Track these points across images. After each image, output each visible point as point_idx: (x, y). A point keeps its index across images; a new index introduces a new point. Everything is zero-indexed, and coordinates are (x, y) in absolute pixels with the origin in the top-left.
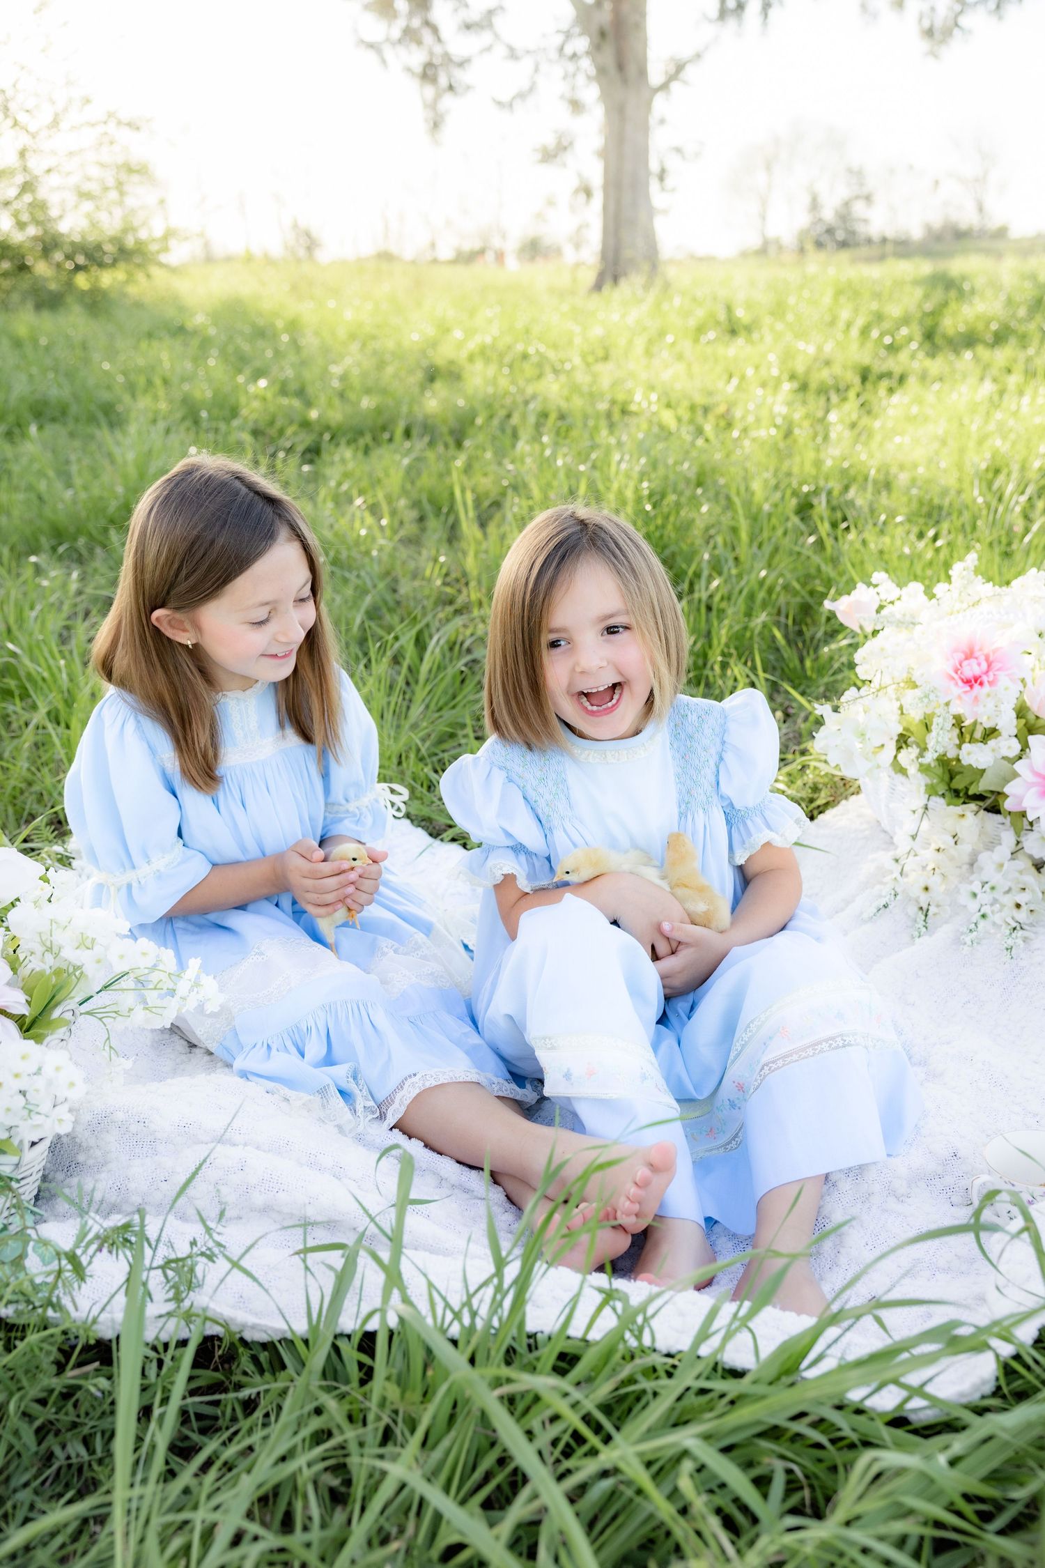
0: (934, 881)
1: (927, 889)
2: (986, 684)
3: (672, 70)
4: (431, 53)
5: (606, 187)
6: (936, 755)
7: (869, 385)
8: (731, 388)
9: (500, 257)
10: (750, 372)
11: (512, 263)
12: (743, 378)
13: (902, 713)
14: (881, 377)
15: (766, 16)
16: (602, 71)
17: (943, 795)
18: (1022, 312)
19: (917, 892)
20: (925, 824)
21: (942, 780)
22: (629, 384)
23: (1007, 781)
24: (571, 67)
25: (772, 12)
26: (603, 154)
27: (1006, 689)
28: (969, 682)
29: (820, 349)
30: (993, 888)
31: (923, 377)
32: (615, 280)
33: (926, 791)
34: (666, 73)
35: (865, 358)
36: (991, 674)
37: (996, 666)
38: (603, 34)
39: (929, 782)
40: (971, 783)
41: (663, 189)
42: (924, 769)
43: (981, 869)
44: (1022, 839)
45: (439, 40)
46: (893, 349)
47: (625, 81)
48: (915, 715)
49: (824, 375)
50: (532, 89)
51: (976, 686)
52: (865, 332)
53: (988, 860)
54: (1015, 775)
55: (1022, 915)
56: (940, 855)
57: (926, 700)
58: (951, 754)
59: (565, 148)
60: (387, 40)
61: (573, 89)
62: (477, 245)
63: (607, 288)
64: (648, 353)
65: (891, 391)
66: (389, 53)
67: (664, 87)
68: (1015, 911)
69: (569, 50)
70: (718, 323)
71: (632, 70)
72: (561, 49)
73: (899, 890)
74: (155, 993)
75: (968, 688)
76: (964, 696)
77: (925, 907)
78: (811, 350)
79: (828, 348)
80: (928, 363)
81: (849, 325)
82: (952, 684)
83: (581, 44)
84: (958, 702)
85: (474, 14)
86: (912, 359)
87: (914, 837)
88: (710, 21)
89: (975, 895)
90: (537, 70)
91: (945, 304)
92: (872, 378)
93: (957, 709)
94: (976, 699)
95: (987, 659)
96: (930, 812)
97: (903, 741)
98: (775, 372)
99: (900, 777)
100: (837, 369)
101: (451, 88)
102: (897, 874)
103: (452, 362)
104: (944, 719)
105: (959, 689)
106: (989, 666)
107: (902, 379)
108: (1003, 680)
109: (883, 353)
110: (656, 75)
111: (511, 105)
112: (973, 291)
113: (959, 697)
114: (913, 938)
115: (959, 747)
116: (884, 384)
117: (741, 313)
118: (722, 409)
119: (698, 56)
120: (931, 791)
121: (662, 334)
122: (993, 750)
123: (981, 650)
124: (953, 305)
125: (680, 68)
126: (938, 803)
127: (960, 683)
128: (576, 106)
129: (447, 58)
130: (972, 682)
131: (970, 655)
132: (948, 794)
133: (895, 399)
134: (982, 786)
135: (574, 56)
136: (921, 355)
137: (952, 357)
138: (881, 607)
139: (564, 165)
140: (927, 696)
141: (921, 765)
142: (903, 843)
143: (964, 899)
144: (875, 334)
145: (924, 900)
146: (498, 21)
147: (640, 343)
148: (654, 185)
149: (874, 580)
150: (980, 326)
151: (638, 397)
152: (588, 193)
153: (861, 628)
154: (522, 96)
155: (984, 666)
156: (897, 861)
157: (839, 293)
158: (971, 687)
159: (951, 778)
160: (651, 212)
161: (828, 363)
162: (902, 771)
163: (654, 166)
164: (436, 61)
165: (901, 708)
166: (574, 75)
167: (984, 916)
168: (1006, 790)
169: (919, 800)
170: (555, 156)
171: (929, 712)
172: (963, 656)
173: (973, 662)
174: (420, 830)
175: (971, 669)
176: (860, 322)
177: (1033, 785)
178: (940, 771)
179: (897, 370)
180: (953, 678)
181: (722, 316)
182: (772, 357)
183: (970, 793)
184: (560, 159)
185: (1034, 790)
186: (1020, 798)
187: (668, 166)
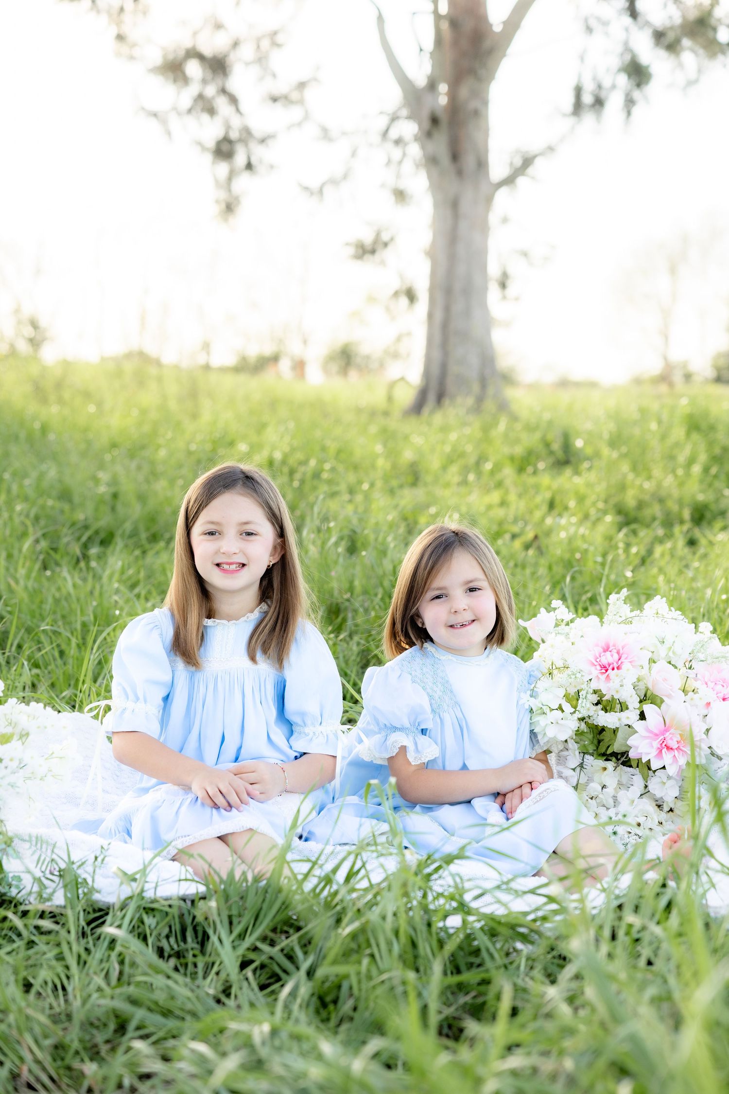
2: (616, 668)
3: (518, 162)
4: (228, 127)
5: (432, 290)
15: (629, 113)
16: (431, 161)
17: (593, 754)
21: (592, 743)
24: (397, 153)
25: (635, 110)
26: (431, 254)
27: (629, 671)
28: (605, 668)
29: (658, 486)
30: (624, 815)
32: (439, 401)
33: (581, 749)
34: (511, 164)
36: (620, 662)
37: (624, 657)
38: (435, 121)
40: (610, 745)
41: (504, 297)
43: (619, 804)
44: (648, 783)
45: (238, 110)
47: (460, 173)
48: (570, 691)
50: (345, 176)
51: (610, 671)
54: (634, 732)
55: (641, 831)
59: (386, 245)
60: (175, 109)
61: (398, 176)
63: (428, 410)
66: (175, 123)
67: (509, 181)
69: (393, 134)
70: (551, 453)
71: (469, 161)
72: (385, 134)
75: (604, 671)
76: (600, 676)
79: (667, 483)
82: (593, 669)
83: (409, 129)
84: (596, 680)
85: (281, 87)
88: (565, 115)
89: (611, 818)
90: (354, 154)
92: (705, 517)
94: (609, 677)
95: (618, 653)
96: (585, 767)
101: (249, 166)
104: (587, 692)
105: (595, 672)
106: (620, 658)
108: (626, 666)
110: (497, 169)
111: (321, 191)
113: (597, 677)
117: (579, 443)
119: (551, 149)
120: (584, 750)
123: (614, 646)
125: (528, 162)
126: (589, 759)
127: (599, 668)
128: (400, 195)
129: (247, 134)
131: (606, 649)
132: (597, 753)
134: (617, 745)
135: (398, 142)
138: (557, 625)
139: (383, 263)
140: (574, 674)
146: (309, 94)
149: (553, 606)
152: (411, 295)
153: (542, 639)
154: (334, 182)
155: (616, 657)
158: (607, 671)
159: (598, 742)
160: (488, 322)
161: (663, 499)
163: (493, 270)
164: (234, 135)
166: (400, 163)
167: (615, 833)
168: (629, 742)
169: (577, 760)
170: (373, 252)
171: (578, 687)
172: (602, 650)
173: (608, 653)
175: (607, 658)
177: (645, 737)
178: (591, 736)
180: (593, 664)
181: (556, 445)
183: (611, 751)
184: (377, 256)
185: (647, 741)
186: (637, 748)
187: (511, 271)
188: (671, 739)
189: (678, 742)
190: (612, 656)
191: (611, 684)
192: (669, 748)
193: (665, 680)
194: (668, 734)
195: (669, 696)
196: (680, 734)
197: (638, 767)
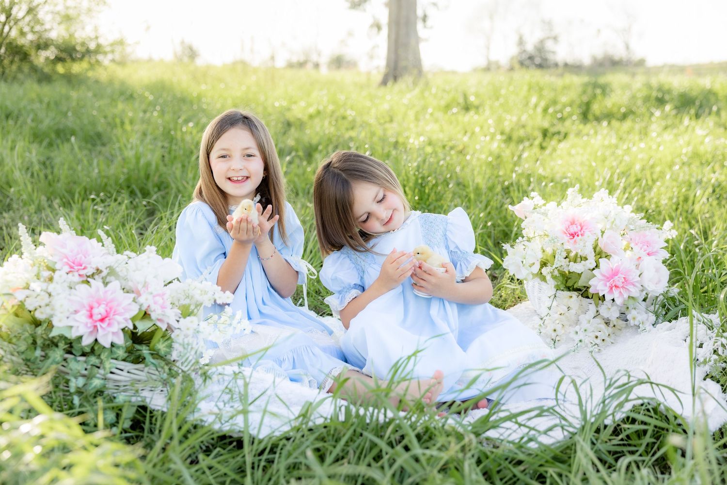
0: (559, 327)
1: (555, 330)
2: (580, 235)
5: (389, 25)
7: (547, 139)
8: (466, 139)
9: (317, 66)
10: (477, 130)
11: (324, 70)
12: (473, 133)
13: (544, 251)
14: (554, 134)
17: (563, 290)
18: (640, 102)
19: (550, 332)
20: (555, 303)
21: (562, 283)
22: (406, 134)
23: (590, 280)
26: (388, 5)
27: (589, 237)
29: (519, 119)
30: (585, 330)
31: (578, 134)
32: (395, 78)
33: (555, 287)
35: (546, 124)
36: (582, 232)
37: (584, 228)
39: (556, 283)
40: (575, 283)
41: (425, 27)
42: (554, 277)
43: (581, 323)
44: (599, 309)
46: (562, 120)
48: (549, 251)
49: (522, 133)
51: (576, 237)
52: (545, 110)
53: (582, 317)
54: (594, 276)
55: (598, 341)
56: (562, 316)
57: (552, 241)
58: (565, 269)
62: (302, 59)
63: (390, 83)
64: (417, 119)
65: (560, 141)
68: (595, 339)
70: (459, 104)
73: (542, 331)
74: (224, 326)
75: (572, 237)
77: (554, 339)
78: (515, 119)
79: (524, 118)
80: (581, 126)
81: (536, 106)
82: (565, 235)
84: (567, 243)
86: (573, 124)
87: (550, 308)
89: (577, 333)
91: (594, 96)
92: (548, 135)
93: (568, 246)
94: (575, 241)
95: (581, 225)
96: (557, 298)
97: (544, 264)
98: (492, 130)
99: (543, 283)
100: (529, 129)
102: (541, 323)
103: (299, 119)
104: (561, 251)
105: (566, 238)
106: (582, 229)
107: (566, 136)
108: (587, 233)
109: (555, 121)
112: (612, 91)
113: (569, 242)
116: (556, 137)
117: (472, 99)
118: (461, 147)
120: (557, 288)
121: (425, 108)
122: (584, 266)
124: (599, 97)
126: (560, 293)
127: (568, 235)
130: (573, 235)
131: (573, 223)
132: (565, 289)
133: (562, 145)
134: (580, 284)
136: (577, 122)
137: (595, 123)
138: (535, 208)
139: (365, 10)
141: (552, 275)
142: (544, 311)
143: (573, 335)
144: (551, 110)
145: (554, 335)
147: (411, 114)
148: (420, 25)
149: (532, 196)
150: (615, 110)
151: (411, 141)
152: (379, 28)
155: (579, 228)
156: (542, 319)
157: (530, 88)
158: (574, 237)
159: (566, 282)
161: (524, 126)
162: (544, 279)
163: (420, 13)
165: (543, 249)
167: (581, 341)
168: (591, 283)
169: (553, 291)
170: (359, 5)
171: (554, 249)
172: (569, 224)
173: (574, 226)
174: (312, 311)
175: (573, 229)
176: (543, 104)
177: (601, 280)
178: (561, 279)
179: (563, 130)
180: (565, 233)
181: (461, 100)
182: (490, 121)
183: (575, 287)
184: (361, 7)
185: (602, 282)
186: (596, 286)
187: (428, 13)
188: (619, 281)
189: (623, 283)
190: (577, 227)
191: (577, 246)
192: (616, 287)
193: (612, 243)
194: (616, 277)
195: (615, 253)
196: (624, 278)
197: (592, 298)
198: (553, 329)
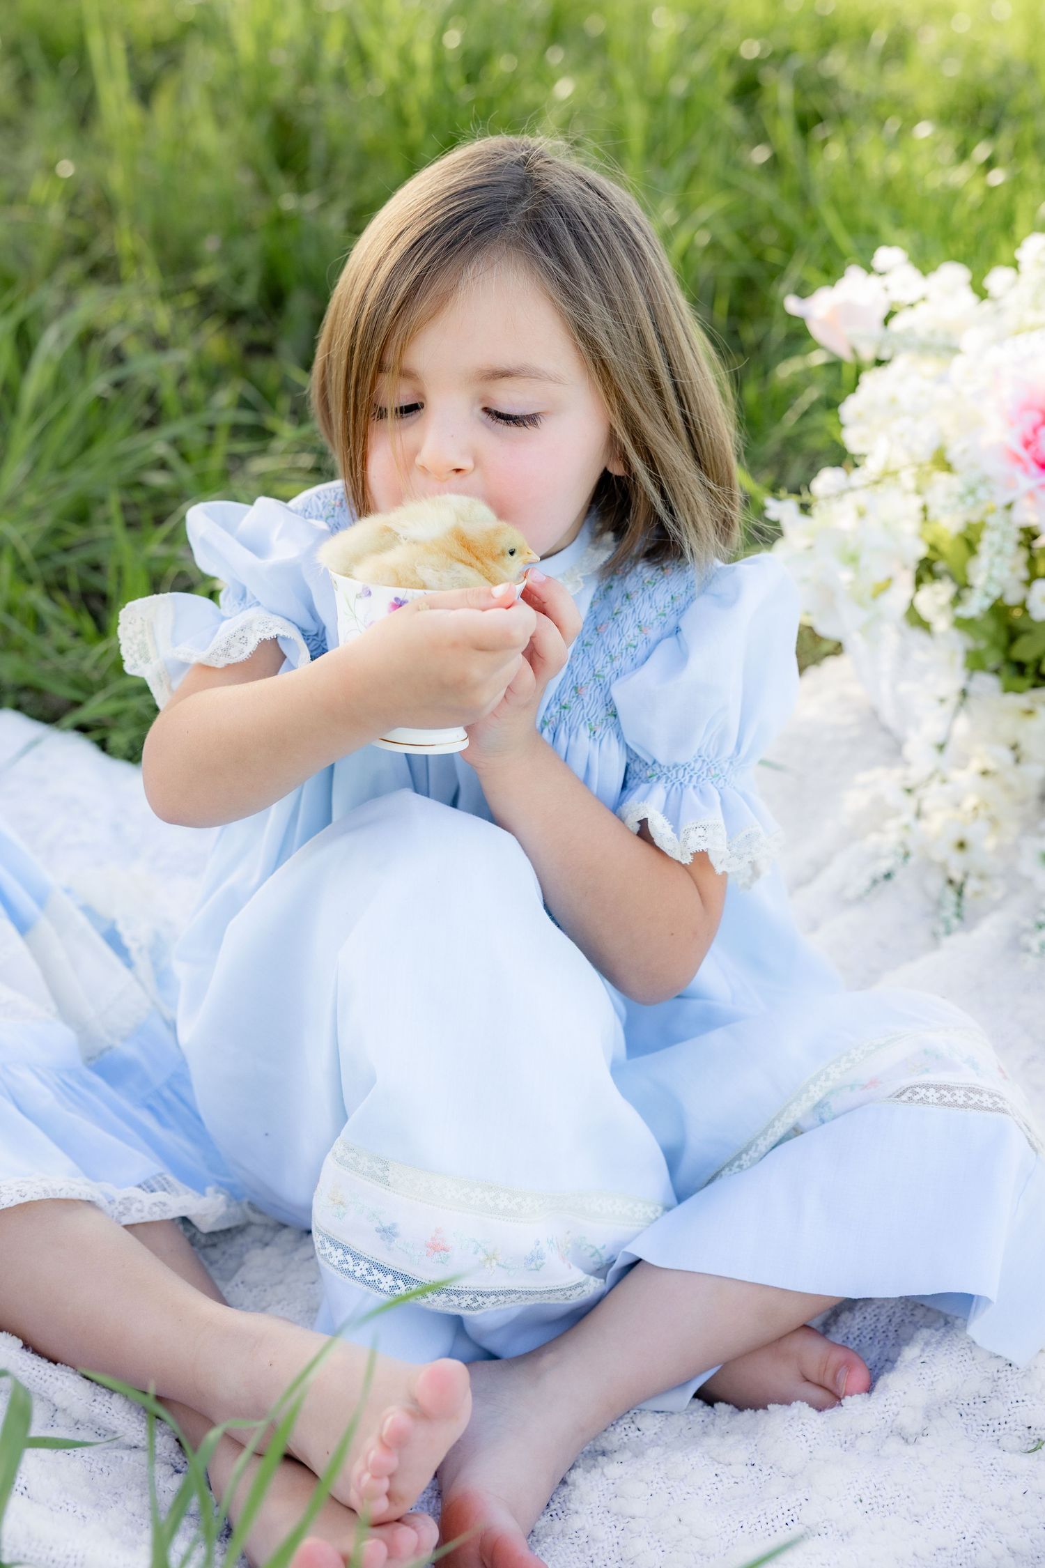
0: (976, 832)
1: (962, 845)
6: (987, 603)
13: (926, 519)
17: (996, 672)
19: (944, 851)
20: (962, 725)
21: (994, 643)
39: (971, 647)
42: (963, 624)
48: (949, 525)
56: (988, 784)
57: (970, 500)
58: (1012, 598)
73: (912, 847)
76: (1041, 493)
77: (957, 876)
82: (1018, 470)
87: (941, 747)
93: (1028, 516)
96: (971, 702)
97: (926, 571)
99: (918, 636)
102: (908, 817)
104: (1004, 535)
113: (1031, 495)
114: (935, 935)
115: (1028, 583)
120: (975, 662)
126: (987, 684)
127: (1033, 469)
132: (1007, 671)
138: (890, 315)
140: (972, 492)
141: (958, 616)
142: (921, 758)
145: (956, 865)
149: (878, 262)
153: (854, 351)
156: (909, 791)
162: (923, 625)
165: (925, 509)
169: (956, 680)
171: (975, 518)
172: (1038, 419)
178: (991, 626)
180: (1017, 459)
198: (955, 837)
